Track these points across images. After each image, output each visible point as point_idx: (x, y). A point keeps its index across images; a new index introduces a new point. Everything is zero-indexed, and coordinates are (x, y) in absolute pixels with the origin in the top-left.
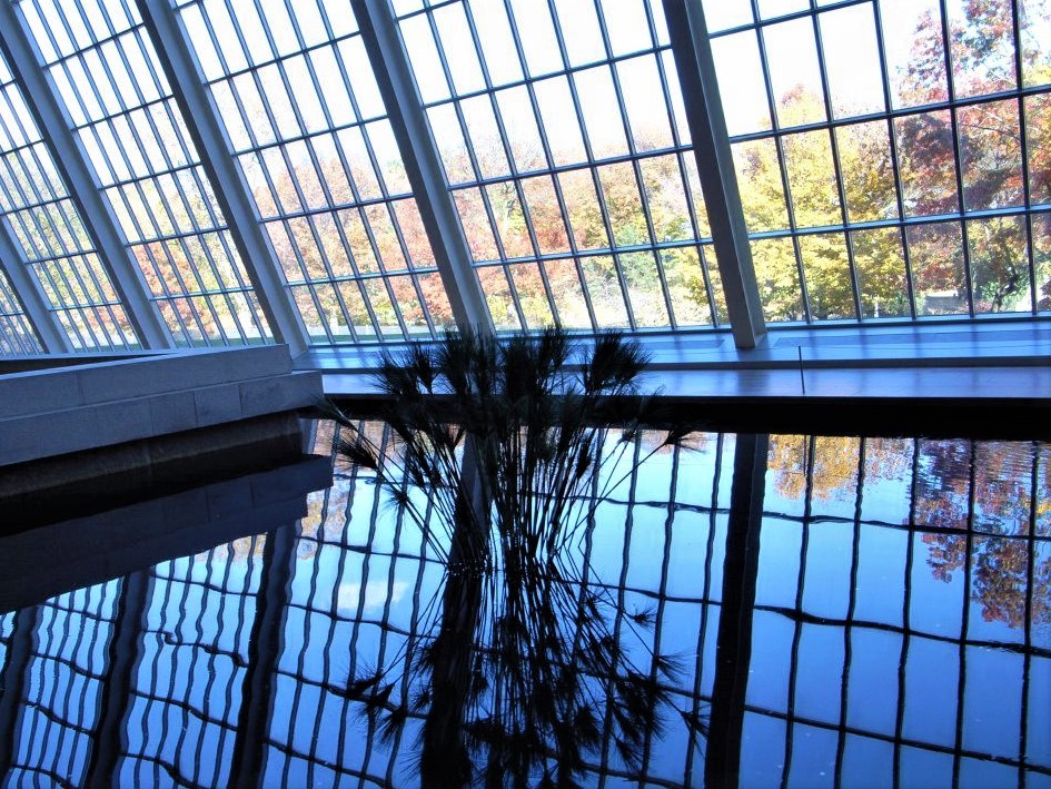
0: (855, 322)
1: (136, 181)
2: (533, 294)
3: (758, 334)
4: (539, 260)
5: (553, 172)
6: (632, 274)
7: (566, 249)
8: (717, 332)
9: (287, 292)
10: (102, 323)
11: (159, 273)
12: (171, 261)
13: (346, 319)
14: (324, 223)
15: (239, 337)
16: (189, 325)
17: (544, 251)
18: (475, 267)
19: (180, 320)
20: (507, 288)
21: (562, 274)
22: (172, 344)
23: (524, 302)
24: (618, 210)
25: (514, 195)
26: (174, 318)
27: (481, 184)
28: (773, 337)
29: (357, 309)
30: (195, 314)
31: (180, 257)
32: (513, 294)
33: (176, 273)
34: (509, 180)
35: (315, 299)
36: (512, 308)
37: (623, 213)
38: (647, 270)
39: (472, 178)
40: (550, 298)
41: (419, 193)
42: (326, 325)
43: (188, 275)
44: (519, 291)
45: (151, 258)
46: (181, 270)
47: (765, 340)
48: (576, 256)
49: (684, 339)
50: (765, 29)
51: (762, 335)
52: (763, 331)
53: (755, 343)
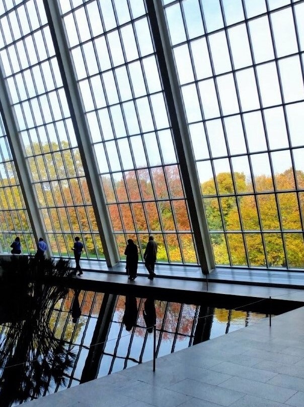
3: (212, 268)
51: (213, 270)
52: (213, 267)
53: (210, 272)
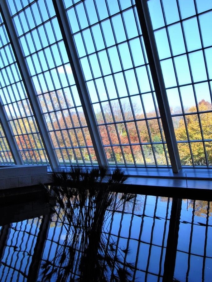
0: (206, 167)
1: (22, 118)
2: (128, 154)
3: (179, 169)
4: (130, 145)
5: (135, 121)
6: (157, 149)
7: (138, 142)
8: (168, 168)
9: (54, 150)
10: (9, 156)
11: (26, 143)
12: (29, 140)
13: (76, 158)
14: (71, 132)
15: (46, 161)
16: (32, 157)
17: (132, 142)
18: (104, 147)
19: (30, 156)
20: (121, 152)
21: (137, 149)
22: (23, 163)
23: (126, 156)
24: (154, 131)
25: (124, 126)
26: (29, 155)
27: (115, 123)
28: (184, 170)
29: (79, 156)
30: (34, 154)
31: (32, 139)
32: (122, 153)
33: (30, 143)
34: (123, 123)
35: (67, 153)
36: (122, 157)
37: (155, 133)
38: (161, 148)
39: (113, 122)
40: (133, 155)
41: (89, 126)
42: (70, 160)
43: (33, 144)
44: (124, 152)
45: (24, 139)
46: (32, 143)
47: (181, 171)
48: (141, 144)
49: (160, 169)
50: (180, 88)
51: (180, 170)
52: (181, 168)
53: (178, 172)
